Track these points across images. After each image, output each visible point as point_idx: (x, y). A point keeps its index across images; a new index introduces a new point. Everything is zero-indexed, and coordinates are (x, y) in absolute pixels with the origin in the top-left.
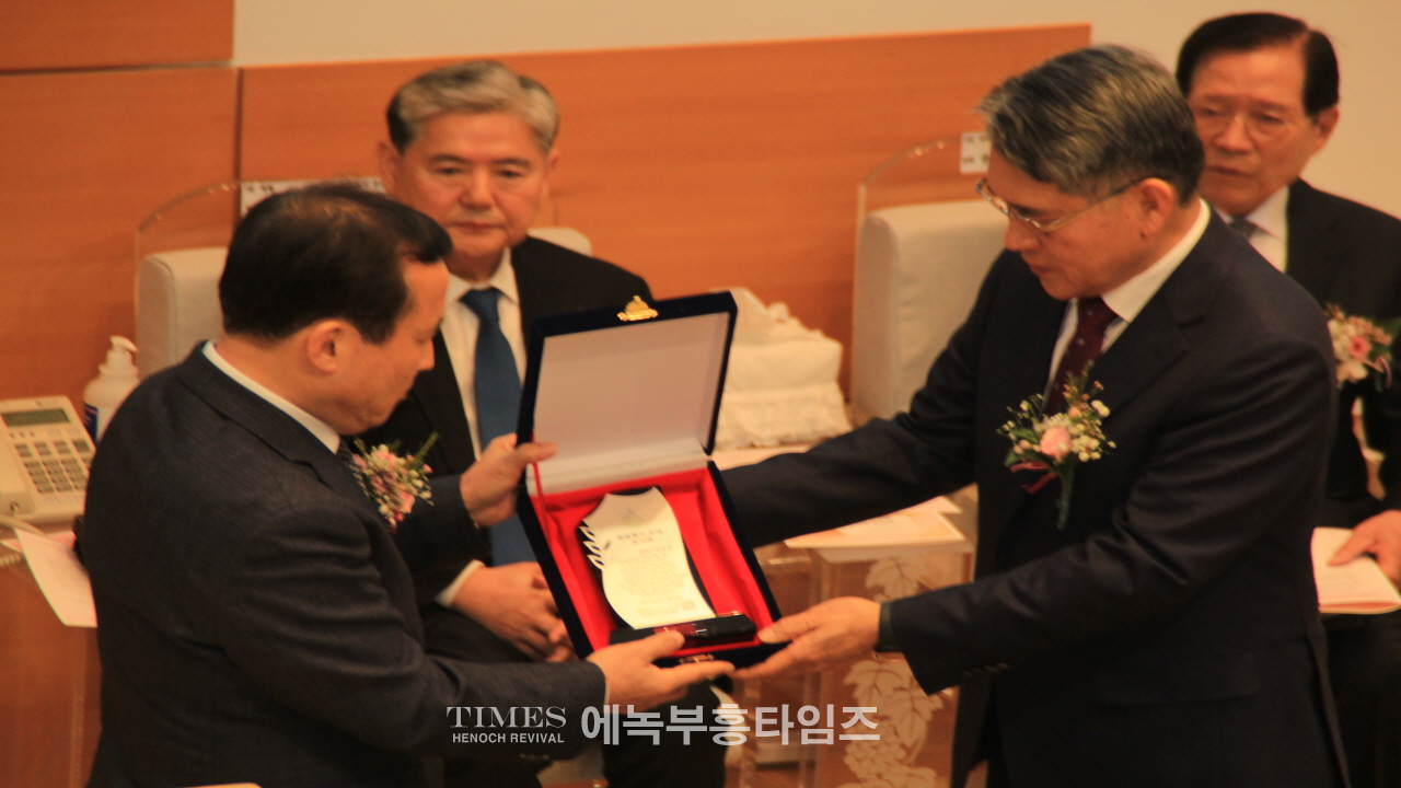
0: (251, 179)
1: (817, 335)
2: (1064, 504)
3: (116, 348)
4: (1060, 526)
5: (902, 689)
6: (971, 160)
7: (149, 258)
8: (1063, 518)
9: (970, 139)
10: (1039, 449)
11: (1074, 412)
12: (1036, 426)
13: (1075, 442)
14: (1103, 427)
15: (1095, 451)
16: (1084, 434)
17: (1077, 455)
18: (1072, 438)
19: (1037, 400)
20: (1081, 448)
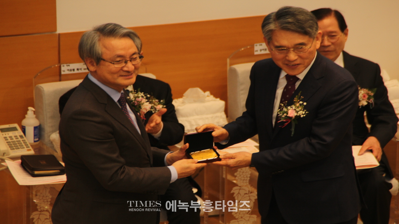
0: (64, 64)
1: (218, 99)
2: (293, 129)
3: (29, 110)
4: (292, 136)
5: (246, 194)
6: (257, 51)
7: (37, 85)
8: (293, 133)
9: (257, 45)
10: (288, 115)
11: (298, 105)
12: (285, 109)
13: (299, 113)
14: (305, 108)
15: (304, 114)
16: (301, 110)
17: (300, 116)
18: (297, 112)
19: (285, 103)
20: (301, 114)
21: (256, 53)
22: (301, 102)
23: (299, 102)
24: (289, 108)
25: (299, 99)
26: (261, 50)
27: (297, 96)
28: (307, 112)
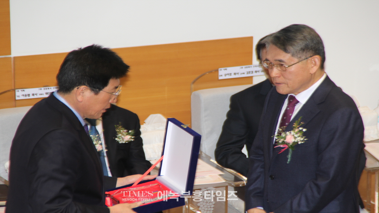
2: (289, 156)
4: (288, 163)
6: (222, 76)
8: (289, 160)
9: (221, 70)
10: (285, 141)
11: (297, 130)
12: (283, 135)
13: (297, 139)
14: (304, 134)
15: (302, 141)
16: (299, 137)
17: (297, 142)
18: (295, 138)
19: (283, 128)
20: (299, 141)
21: (220, 78)
22: (301, 129)
23: (298, 128)
24: (288, 133)
25: (299, 125)
26: (226, 75)
27: (297, 121)
28: (305, 139)
